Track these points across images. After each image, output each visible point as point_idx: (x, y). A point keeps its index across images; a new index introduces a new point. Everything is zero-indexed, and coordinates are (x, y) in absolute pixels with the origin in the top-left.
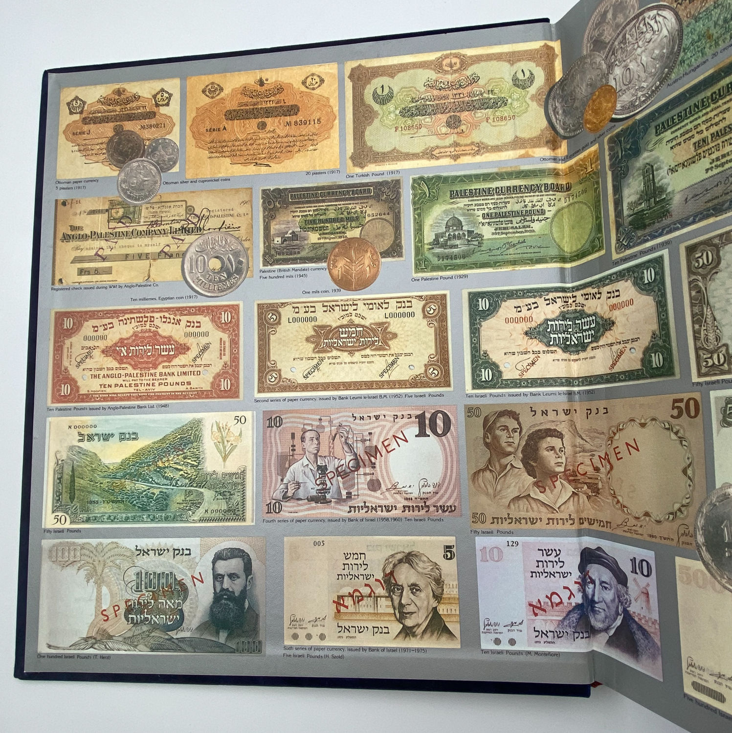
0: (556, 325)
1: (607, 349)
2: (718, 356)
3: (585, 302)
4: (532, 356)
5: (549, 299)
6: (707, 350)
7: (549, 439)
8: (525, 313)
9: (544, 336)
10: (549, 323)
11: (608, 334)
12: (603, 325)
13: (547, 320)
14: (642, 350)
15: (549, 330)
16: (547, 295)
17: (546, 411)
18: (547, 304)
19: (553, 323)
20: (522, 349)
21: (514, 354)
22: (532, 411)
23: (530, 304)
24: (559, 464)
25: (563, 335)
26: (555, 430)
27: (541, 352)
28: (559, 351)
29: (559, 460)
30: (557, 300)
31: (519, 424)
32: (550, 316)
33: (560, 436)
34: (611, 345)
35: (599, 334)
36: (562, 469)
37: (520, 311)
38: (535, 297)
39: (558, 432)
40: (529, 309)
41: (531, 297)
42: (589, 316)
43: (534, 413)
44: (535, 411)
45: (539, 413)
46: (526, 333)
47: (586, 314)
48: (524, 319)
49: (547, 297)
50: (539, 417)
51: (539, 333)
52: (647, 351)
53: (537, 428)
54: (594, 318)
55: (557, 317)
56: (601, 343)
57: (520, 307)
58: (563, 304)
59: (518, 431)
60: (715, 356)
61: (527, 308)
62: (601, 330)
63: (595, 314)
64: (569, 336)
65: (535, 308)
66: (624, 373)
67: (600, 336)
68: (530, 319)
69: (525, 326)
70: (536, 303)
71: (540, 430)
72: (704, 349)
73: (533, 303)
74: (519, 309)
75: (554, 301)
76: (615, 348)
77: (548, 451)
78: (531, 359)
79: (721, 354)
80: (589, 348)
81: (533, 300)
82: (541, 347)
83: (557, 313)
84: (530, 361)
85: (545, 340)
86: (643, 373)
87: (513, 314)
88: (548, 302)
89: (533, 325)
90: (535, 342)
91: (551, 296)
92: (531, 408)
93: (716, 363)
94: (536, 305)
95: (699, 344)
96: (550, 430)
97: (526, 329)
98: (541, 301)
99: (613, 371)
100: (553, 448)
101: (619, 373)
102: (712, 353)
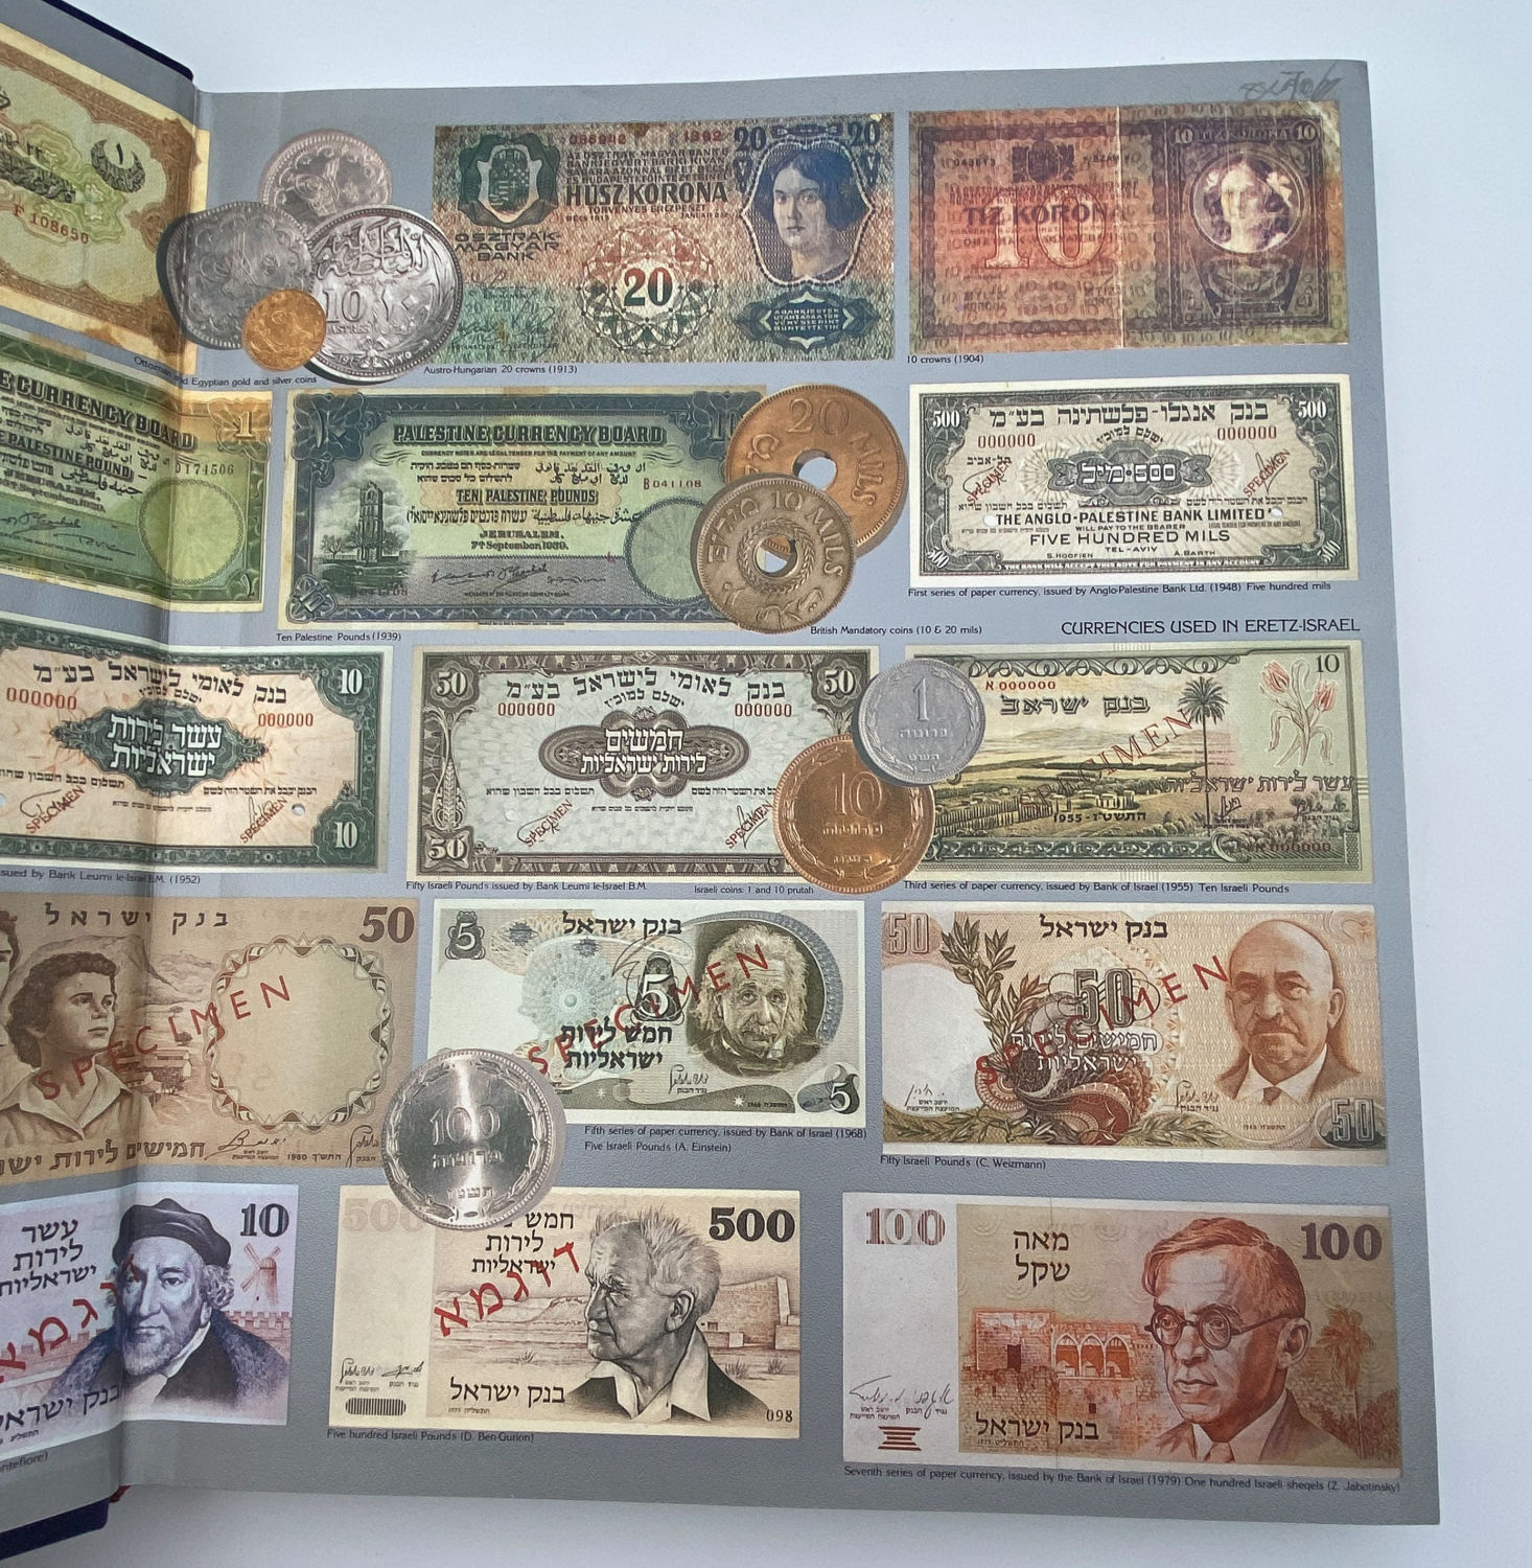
0: (129, 726)
1: (241, 798)
2: (456, 844)
3: (201, 693)
4: (66, 788)
5: (119, 668)
6: (439, 832)
7: (82, 977)
8: (57, 685)
9: (100, 746)
10: (115, 719)
11: (247, 768)
12: (239, 750)
13: (108, 713)
14: (320, 812)
15: (111, 735)
16: (117, 657)
17: (84, 913)
18: (115, 678)
19: (123, 721)
20: (42, 768)
21: (19, 775)
22: (49, 912)
23: (73, 669)
24: (97, 1032)
25: (143, 752)
26: (99, 957)
27: (89, 781)
28: (130, 783)
29: (100, 1023)
30: (139, 674)
31: (13, 941)
32: (120, 705)
33: (109, 969)
34: (253, 791)
35: (226, 765)
36: (103, 1043)
37: (49, 680)
38: (88, 655)
39: (106, 961)
40: (70, 680)
41: (77, 653)
42: (207, 723)
43: (53, 917)
44: (56, 913)
45: (66, 917)
46: (57, 733)
47: (198, 717)
48: (56, 700)
49: (115, 663)
50: (65, 928)
51: (88, 737)
52: (329, 817)
53: (58, 952)
54: (219, 730)
55: (134, 709)
56: (226, 784)
57: (48, 669)
58: (150, 684)
59: (9, 957)
60: (451, 844)
61: (64, 675)
62: (234, 758)
63: (221, 723)
64: (154, 755)
65: (84, 679)
66: (273, 849)
67: (229, 770)
68: (71, 703)
69: (53, 716)
70: (88, 668)
71: (63, 957)
72: (434, 829)
73: (82, 669)
74: (45, 674)
75: (131, 673)
76: (259, 798)
77: (76, 1003)
78: (62, 794)
79: (460, 843)
80: (198, 789)
81: (83, 662)
82: (89, 770)
83: (135, 701)
84: (58, 798)
85: (101, 756)
86: (314, 854)
87: (30, 682)
88: (117, 673)
89: (77, 716)
90: (77, 756)
91: (125, 661)
92: (48, 904)
93: (451, 854)
94: (87, 674)
95: (426, 819)
96: (87, 956)
97: (56, 723)
98: (100, 668)
99: (250, 843)
100: (88, 998)
101: (263, 849)
102: (446, 837)
